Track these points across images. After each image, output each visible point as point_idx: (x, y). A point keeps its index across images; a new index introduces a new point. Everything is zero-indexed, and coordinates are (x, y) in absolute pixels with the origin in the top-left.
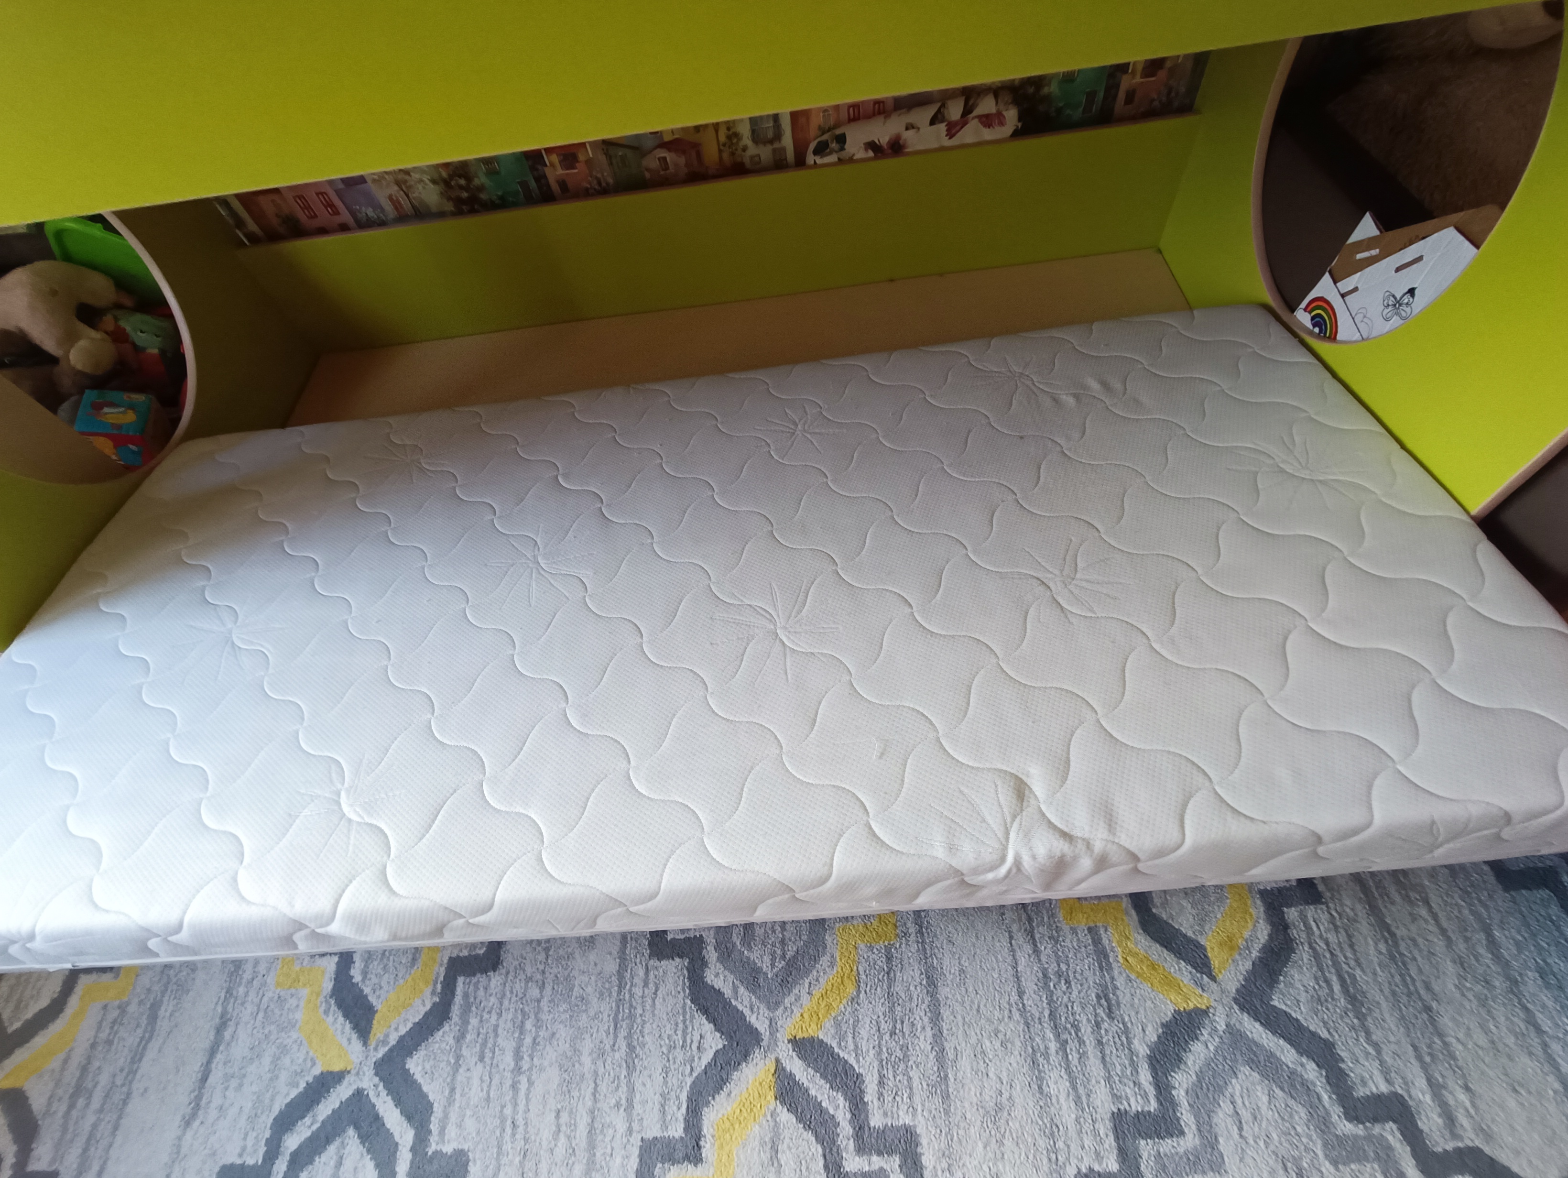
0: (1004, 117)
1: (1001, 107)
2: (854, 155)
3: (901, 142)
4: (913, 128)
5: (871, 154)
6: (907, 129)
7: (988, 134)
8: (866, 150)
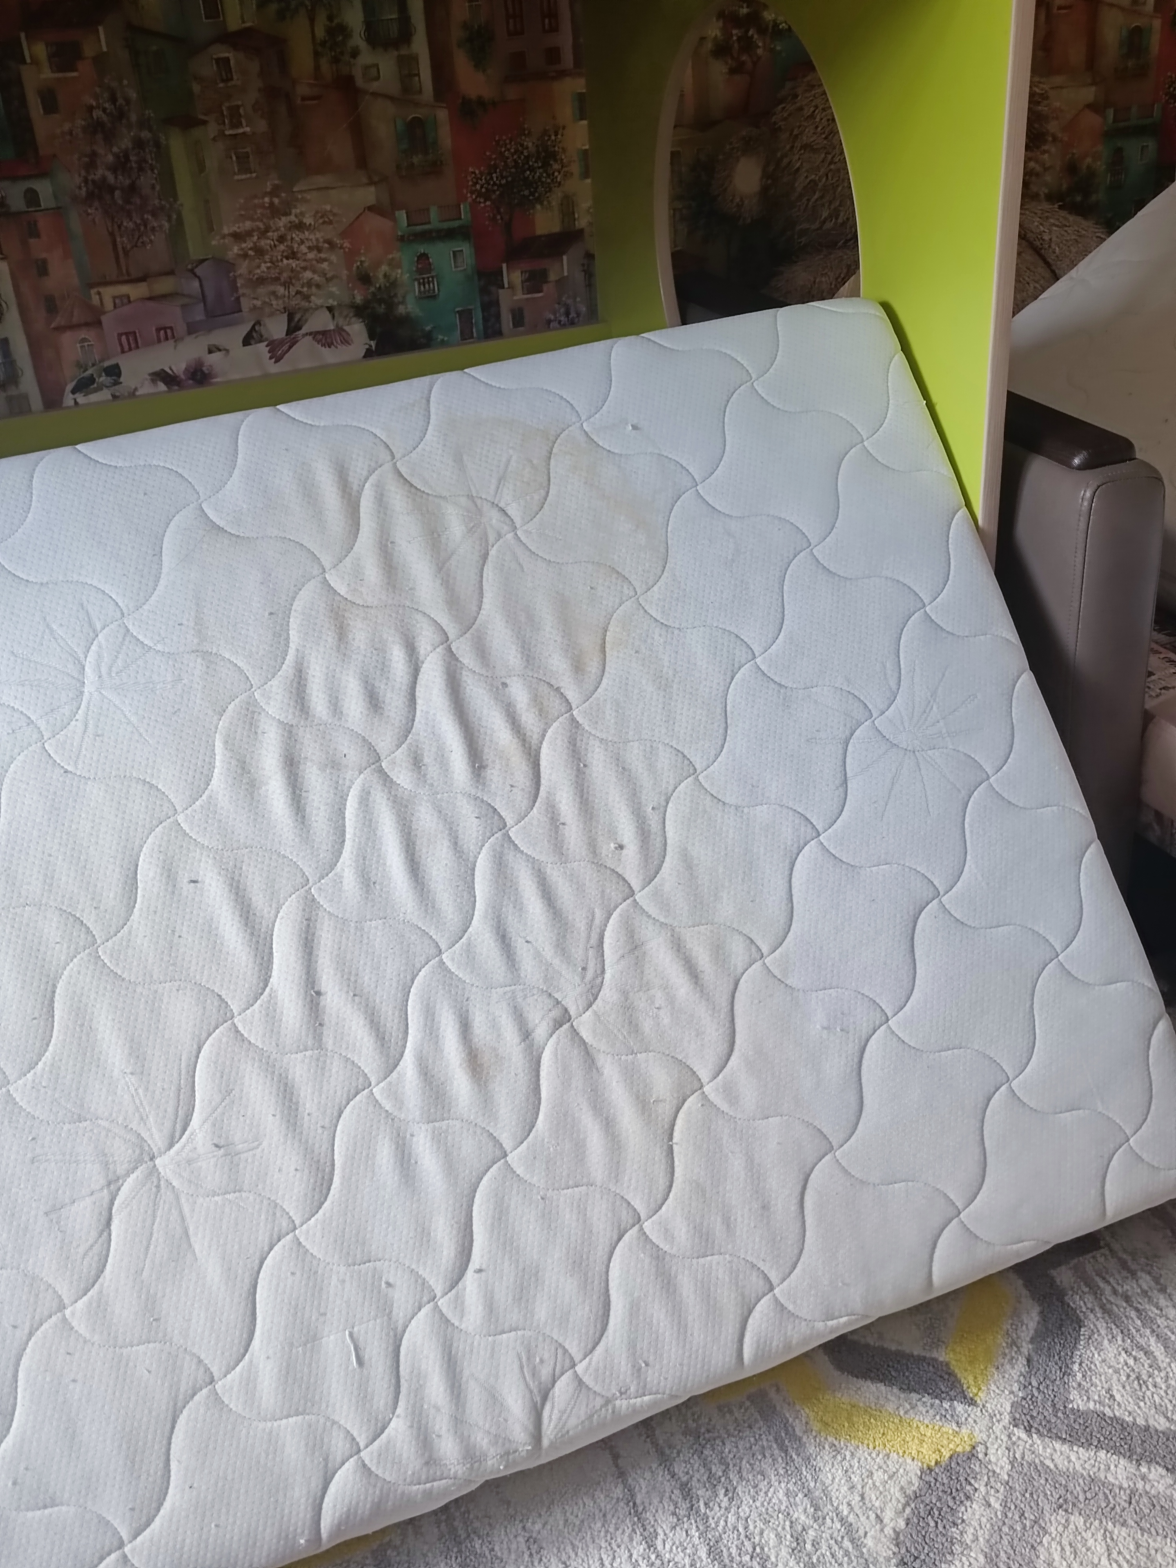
0: (348, 334)
1: (341, 321)
2: (136, 389)
3: (204, 369)
4: (220, 350)
5: (162, 387)
6: (210, 352)
7: (330, 356)
8: (153, 381)
